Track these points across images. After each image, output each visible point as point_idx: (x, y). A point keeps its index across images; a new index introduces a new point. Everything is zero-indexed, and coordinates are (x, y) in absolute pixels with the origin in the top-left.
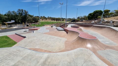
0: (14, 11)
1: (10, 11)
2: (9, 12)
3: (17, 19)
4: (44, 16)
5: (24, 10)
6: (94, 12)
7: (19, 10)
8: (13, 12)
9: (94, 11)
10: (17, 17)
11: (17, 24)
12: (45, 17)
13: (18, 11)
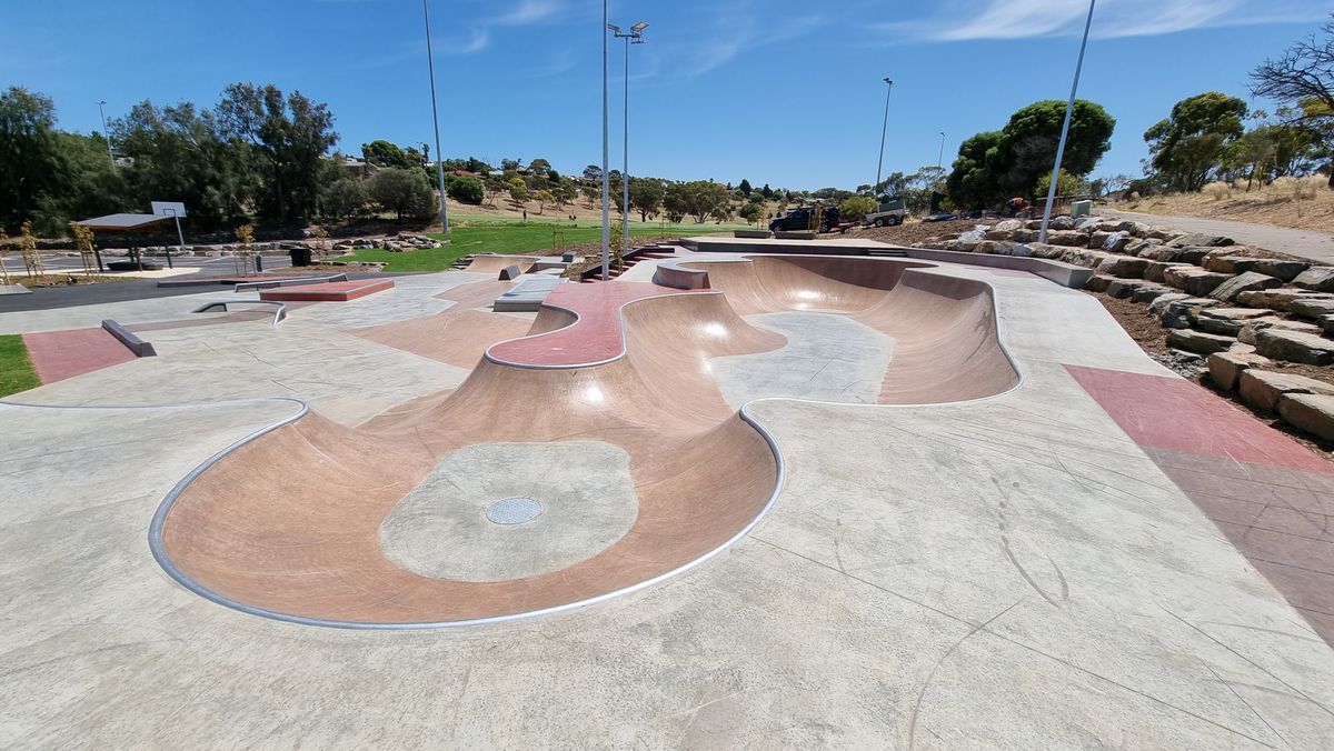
0: (188, 108)
1: (153, 105)
2: (142, 113)
3: (217, 184)
4: (539, 165)
5: (286, 98)
6: (1015, 118)
7: (243, 95)
8: (183, 114)
9: (1015, 112)
10: (220, 169)
11: (216, 241)
12: (554, 176)
13: (225, 107)
